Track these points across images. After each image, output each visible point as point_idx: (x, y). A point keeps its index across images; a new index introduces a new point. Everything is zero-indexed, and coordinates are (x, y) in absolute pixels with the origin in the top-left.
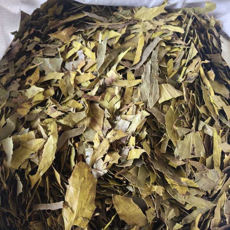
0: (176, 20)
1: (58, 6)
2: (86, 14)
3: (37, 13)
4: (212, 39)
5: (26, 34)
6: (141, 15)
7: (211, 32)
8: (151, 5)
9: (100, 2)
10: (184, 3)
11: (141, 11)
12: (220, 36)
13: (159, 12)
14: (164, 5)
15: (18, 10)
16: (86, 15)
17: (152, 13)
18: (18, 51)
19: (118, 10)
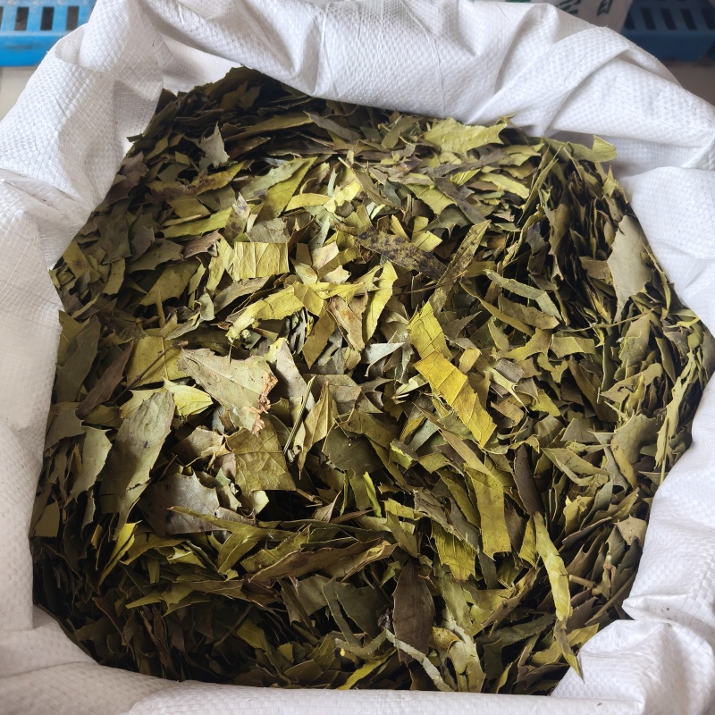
0: (524, 164)
1: (248, 89)
2: (311, 119)
3: (195, 97)
4: (604, 223)
5: (162, 145)
6: (442, 138)
7: (603, 206)
8: (472, 120)
9: (349, 98)
10: (549, 128)
11: (443, 127)
12: (622, 218)
13: (486, 140)
14: (500, 125)
15: (156, 91)
16: (310, 121)
17: (467, 139)
18: (136, 184)
19: (390, 118)
